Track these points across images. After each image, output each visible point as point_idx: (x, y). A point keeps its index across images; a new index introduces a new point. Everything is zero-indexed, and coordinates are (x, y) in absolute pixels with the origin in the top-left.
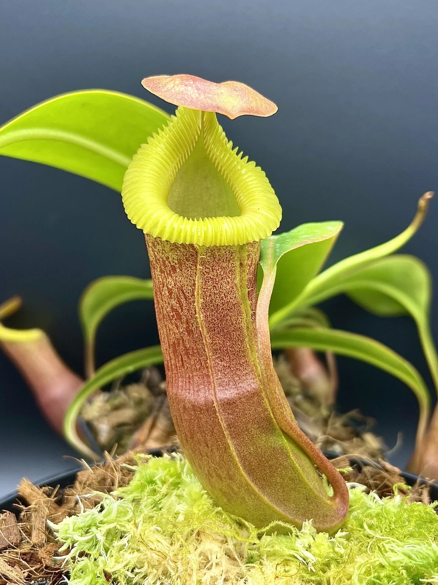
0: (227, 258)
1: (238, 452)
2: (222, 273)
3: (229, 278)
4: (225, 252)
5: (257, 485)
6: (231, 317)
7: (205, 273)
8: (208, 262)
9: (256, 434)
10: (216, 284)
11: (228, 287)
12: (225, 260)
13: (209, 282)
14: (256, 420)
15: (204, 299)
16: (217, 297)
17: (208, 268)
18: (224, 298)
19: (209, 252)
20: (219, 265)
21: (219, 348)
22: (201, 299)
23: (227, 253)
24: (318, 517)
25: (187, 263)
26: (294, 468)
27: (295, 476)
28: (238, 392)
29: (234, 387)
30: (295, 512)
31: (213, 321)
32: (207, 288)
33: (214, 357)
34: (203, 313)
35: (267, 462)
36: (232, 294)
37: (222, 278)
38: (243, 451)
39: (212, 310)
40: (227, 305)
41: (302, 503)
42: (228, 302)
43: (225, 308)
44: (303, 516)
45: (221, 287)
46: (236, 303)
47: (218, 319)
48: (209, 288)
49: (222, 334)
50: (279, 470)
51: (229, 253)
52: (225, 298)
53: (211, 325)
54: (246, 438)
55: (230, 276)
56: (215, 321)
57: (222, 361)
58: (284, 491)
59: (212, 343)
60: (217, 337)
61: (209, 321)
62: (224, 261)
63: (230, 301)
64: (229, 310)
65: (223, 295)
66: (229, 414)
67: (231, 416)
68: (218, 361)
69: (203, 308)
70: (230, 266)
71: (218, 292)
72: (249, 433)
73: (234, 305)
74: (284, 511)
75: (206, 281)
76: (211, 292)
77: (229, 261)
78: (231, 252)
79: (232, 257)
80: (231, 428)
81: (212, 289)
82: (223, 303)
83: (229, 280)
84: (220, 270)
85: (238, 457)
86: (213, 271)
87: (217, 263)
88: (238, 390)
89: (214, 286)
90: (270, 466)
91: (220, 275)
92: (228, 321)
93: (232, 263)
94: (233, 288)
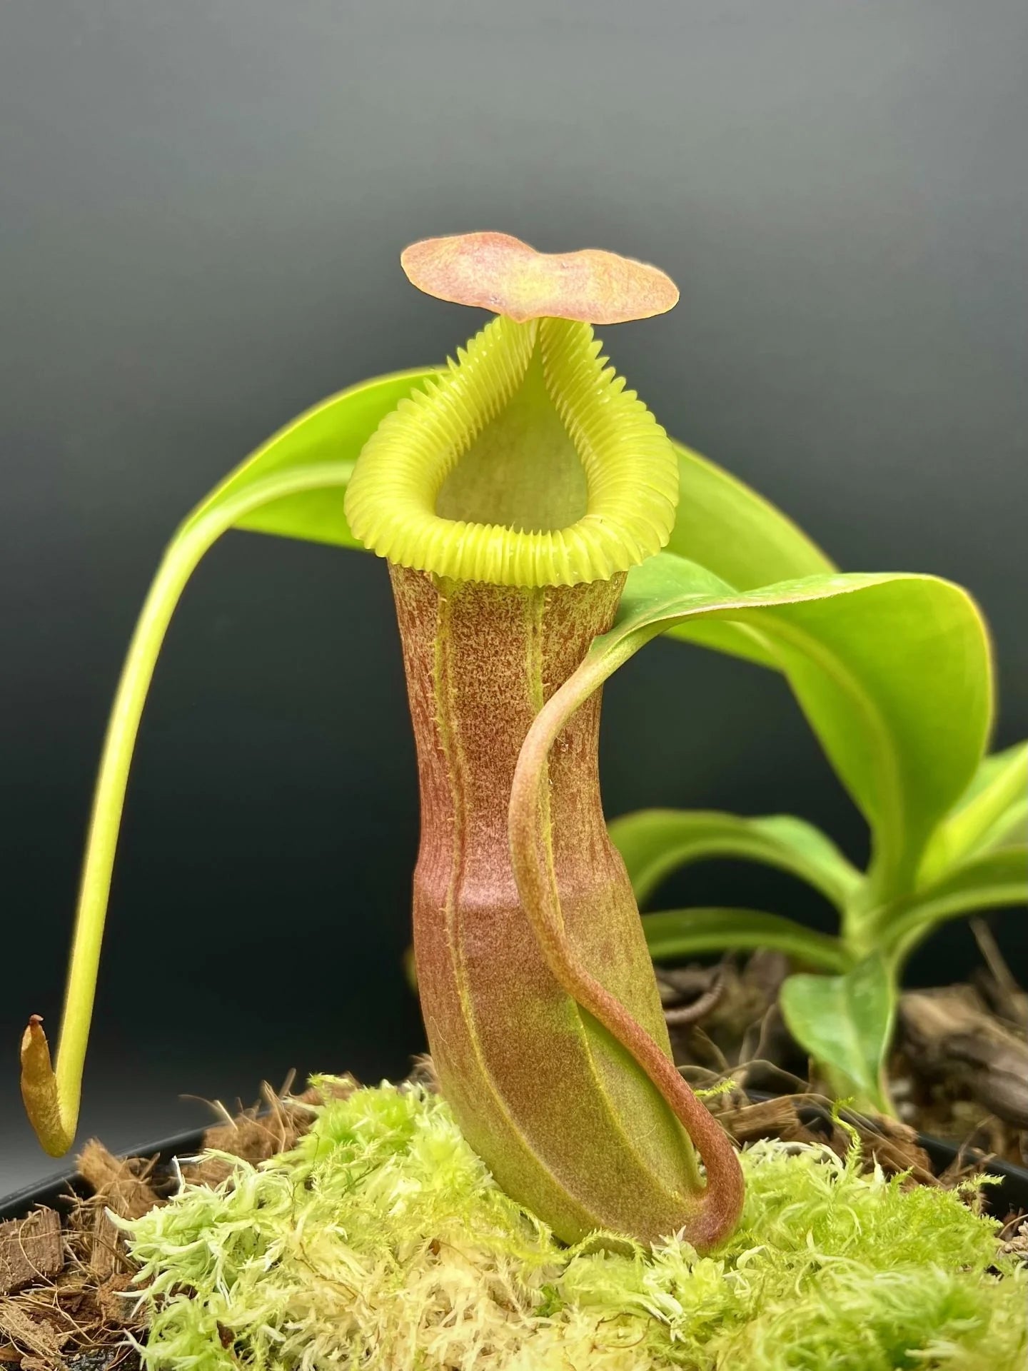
0: (508, 611)
1: (480, 1022)
2: (497, 642)
3: (511, 653)
4: (504, 600)
5: (511, 1102)
6: (511, 737)
7: (462, 636)
8: (469, 613)
9: (524, 994)
10: (484, 662)
11: (508, 673)
12: (503, 615)
13: (469, 655)
14: (527, 966)
15: (459, 689)
16: (484, 690)
17: (468, 627)
18: (498, 694)
19: (470, 594)
20: (490, 624)
21: (485, 798)
22: (454, 687)
23: (509, 602)
24: (638, 1218)
25: (430, 610)
26: (594, 1092)
27: (594, 1110)
28: (501, 896)
29: (498, 884)
30: (585, 1188)
31: (477, 738)
32: (465, 668)
33: (474, 814)
34: (458, 718)
35: (538, 1062)
36: (516, 688)
37: (497, 652)
38: (492, 1022)
39: (476, 717)
40: (503, 710)
41: (606, 1175)
42: (505, 704)
43: (499, 716)
44: (602, 1202)
45: (492, 671)
46: (522, 711)
47: (485, 737)
48: (469, 667)
49: (493, 770)
50: (562, 1085)
51: (512, 601)
52: (501, 694)
53: (473, 747)
54: (502, 997)
55: (514, 652)
56: (481, 738)
57: (488, 826)
58: (569, 1135)
59: (474, 784)
60: (484, 774)
61: (470, 737)
62: (501, 618)
63: (509, 703)
64: (507, 721)
65: (496, 688)
66: (475, 937)
67: (479, 944)
68: (481, 824)
69: (458, 708)
70: (514, 629)
71: (485, 679)
72: (509, 989)
73: (518, 713)
74: (560, 1177)
75: (463, 653)
76: (472, 677)
77: (512, 619)
78: (516, 601)
79: (518, 612)
80: (474, 967)
81: (475, 672)
82: (495, 704)
83: (511, 659)
84: (493, 635)
85: (479, 1032)
86: (477, 635)
87: (487, 619)
88: (503, 892)
89: (479, 666)
90: (544, 1073)
91: (492, 645)
92: (505, 745)
93: (520, 625)
94: (518, 678)
